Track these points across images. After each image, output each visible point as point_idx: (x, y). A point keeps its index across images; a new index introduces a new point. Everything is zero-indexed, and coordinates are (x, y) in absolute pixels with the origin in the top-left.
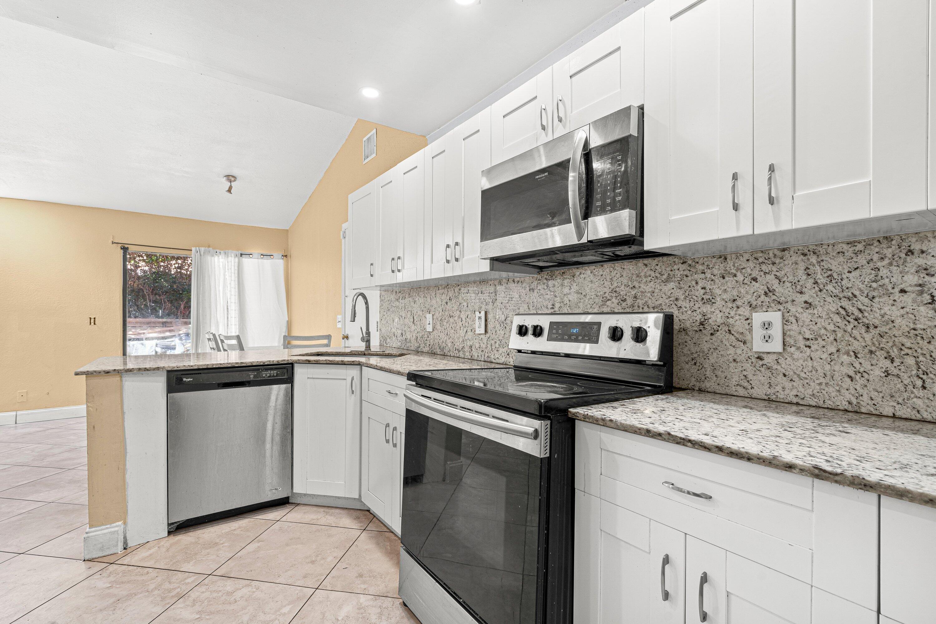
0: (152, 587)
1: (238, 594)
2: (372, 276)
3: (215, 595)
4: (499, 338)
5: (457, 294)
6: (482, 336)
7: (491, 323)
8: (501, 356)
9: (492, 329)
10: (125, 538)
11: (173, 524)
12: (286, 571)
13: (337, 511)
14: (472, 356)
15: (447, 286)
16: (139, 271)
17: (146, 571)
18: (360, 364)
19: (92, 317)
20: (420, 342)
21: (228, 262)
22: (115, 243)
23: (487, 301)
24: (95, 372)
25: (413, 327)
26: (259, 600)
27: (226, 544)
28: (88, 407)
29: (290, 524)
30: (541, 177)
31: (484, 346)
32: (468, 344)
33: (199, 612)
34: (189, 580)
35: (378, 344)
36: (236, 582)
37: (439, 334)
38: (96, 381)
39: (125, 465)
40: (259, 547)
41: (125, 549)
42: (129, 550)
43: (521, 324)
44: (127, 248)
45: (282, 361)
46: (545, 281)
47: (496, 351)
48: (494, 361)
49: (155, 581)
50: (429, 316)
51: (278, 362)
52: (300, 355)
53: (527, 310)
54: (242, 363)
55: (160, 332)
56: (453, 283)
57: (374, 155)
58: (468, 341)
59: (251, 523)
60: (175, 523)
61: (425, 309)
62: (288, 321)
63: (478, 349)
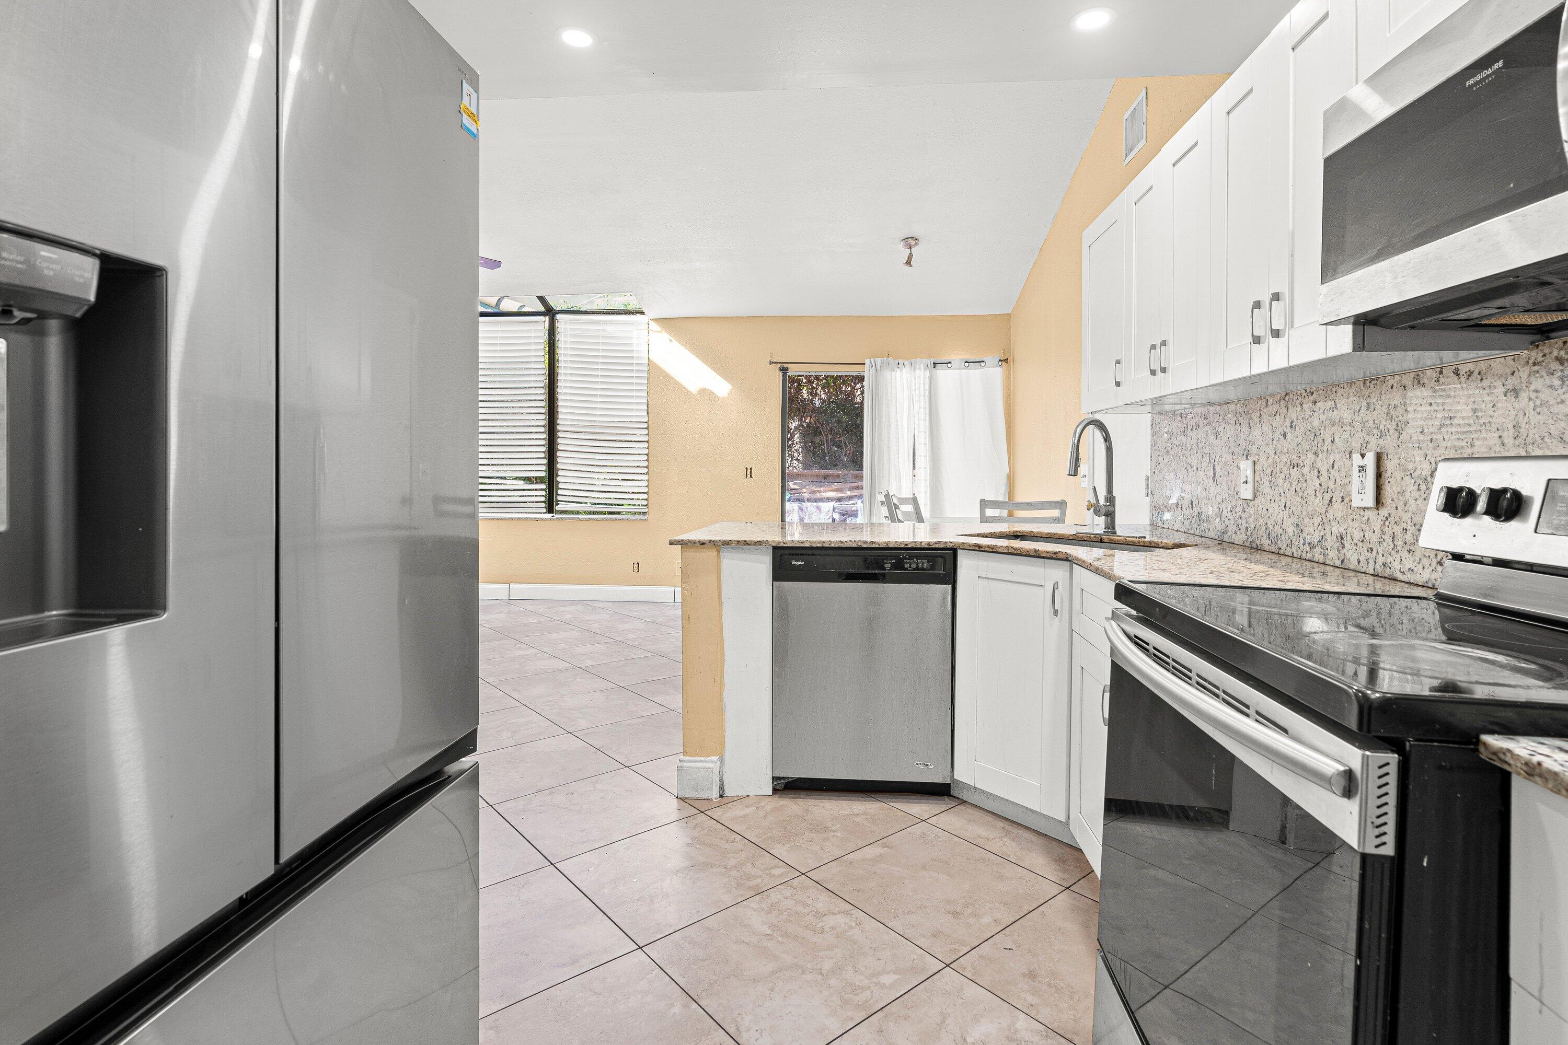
0: (732, 862)
1: (830, 921)
2: (1118, 384)
3: (800, 908)
4: (1415, 520)
5: (1308, 413)
6: (1368, 514)
7: (1392, 481)
8: (1420, 567)
9: (1395, 496)
10: (721, 780)
11: (780, 778)
12: (908, 913)
13: (1028, 835)
14: (1343, 561)
15: (1286, 397)
16: (817, 403)
17: (733, 837)
18: (1067, 559)
19: (749, 468)
20: (1226, 520)
21: (915, 378)
22: (773, 363)
23: (1382, 427)
24: (690, 541)
25: (1213, 490)
26: (855, 943)
27: (839, 834)
28: (683, 589)
29: (941, 833)
30: (1483, 79)
31: (1375, 538)
32: (1335, 530)
33: (772, 926)
34: (776, 872)
35: (1148, 522)
36: (833, 900)
37: (1268, 505)
38: (692, 554)
39: (722, 676)
40: (881, 855)
41: (721, 796)
42: (725, 800)
43: (1455, 485)
44: (787, 369)
45: (936, 543)
46: (1555, 366)
47: (1407, 553)
48: (1400, 576)
49: (738, 855)
50: (1246, 467)
51: (928, 544)
52: (979, 535)
53: (1498, 448)
54: (872, 542)
55: (837, 490)
56: (1299, 387)
57: (1143, 142)
58: (1334, 523)
59: (882, 812)
60: (783, 778)
61: (1237, 450)
62: (1009, 475)
63: (1360, 544)
